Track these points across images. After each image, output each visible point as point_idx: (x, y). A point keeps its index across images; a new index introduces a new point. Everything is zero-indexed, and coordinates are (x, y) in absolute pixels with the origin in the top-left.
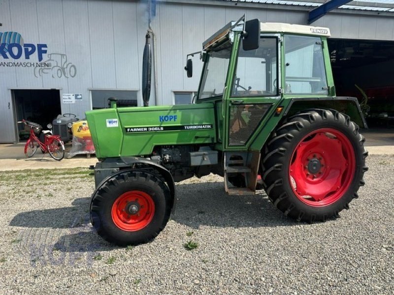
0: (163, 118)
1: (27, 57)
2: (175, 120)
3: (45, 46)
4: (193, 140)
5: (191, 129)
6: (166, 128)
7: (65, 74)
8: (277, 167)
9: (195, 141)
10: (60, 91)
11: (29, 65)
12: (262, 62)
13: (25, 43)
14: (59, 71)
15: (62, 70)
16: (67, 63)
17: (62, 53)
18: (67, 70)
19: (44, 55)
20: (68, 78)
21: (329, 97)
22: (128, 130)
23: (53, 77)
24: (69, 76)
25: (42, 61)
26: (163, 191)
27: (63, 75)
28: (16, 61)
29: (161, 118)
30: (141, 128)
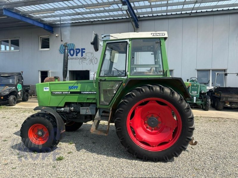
0: (71, 87)
1: (77, 55)
2: (77, 89)
3: (84, 49)
4: (86, 100)
5: (85, 93)
6: (72, 93)
7: (92, 63)
8: (118, 120)
9: (86, 101)
10: (90, 71)
11: (77, 59)
12: (152, 54)
13: (76, 48)
14: (90, 61)
15: (91, 60)
16: (94, 57)
17: (91, 52)
18: (93, 61)
19: (84, 53)
20: (93, 64)
21: (164, 77)
22: (53, 93)
23: (87, 64)
24: (94, 63)
25: (83, 57)
26: (53, 126)
27: (91, 63)
28: (72, 57)
29: (70, 87)
30: (59, 92)
